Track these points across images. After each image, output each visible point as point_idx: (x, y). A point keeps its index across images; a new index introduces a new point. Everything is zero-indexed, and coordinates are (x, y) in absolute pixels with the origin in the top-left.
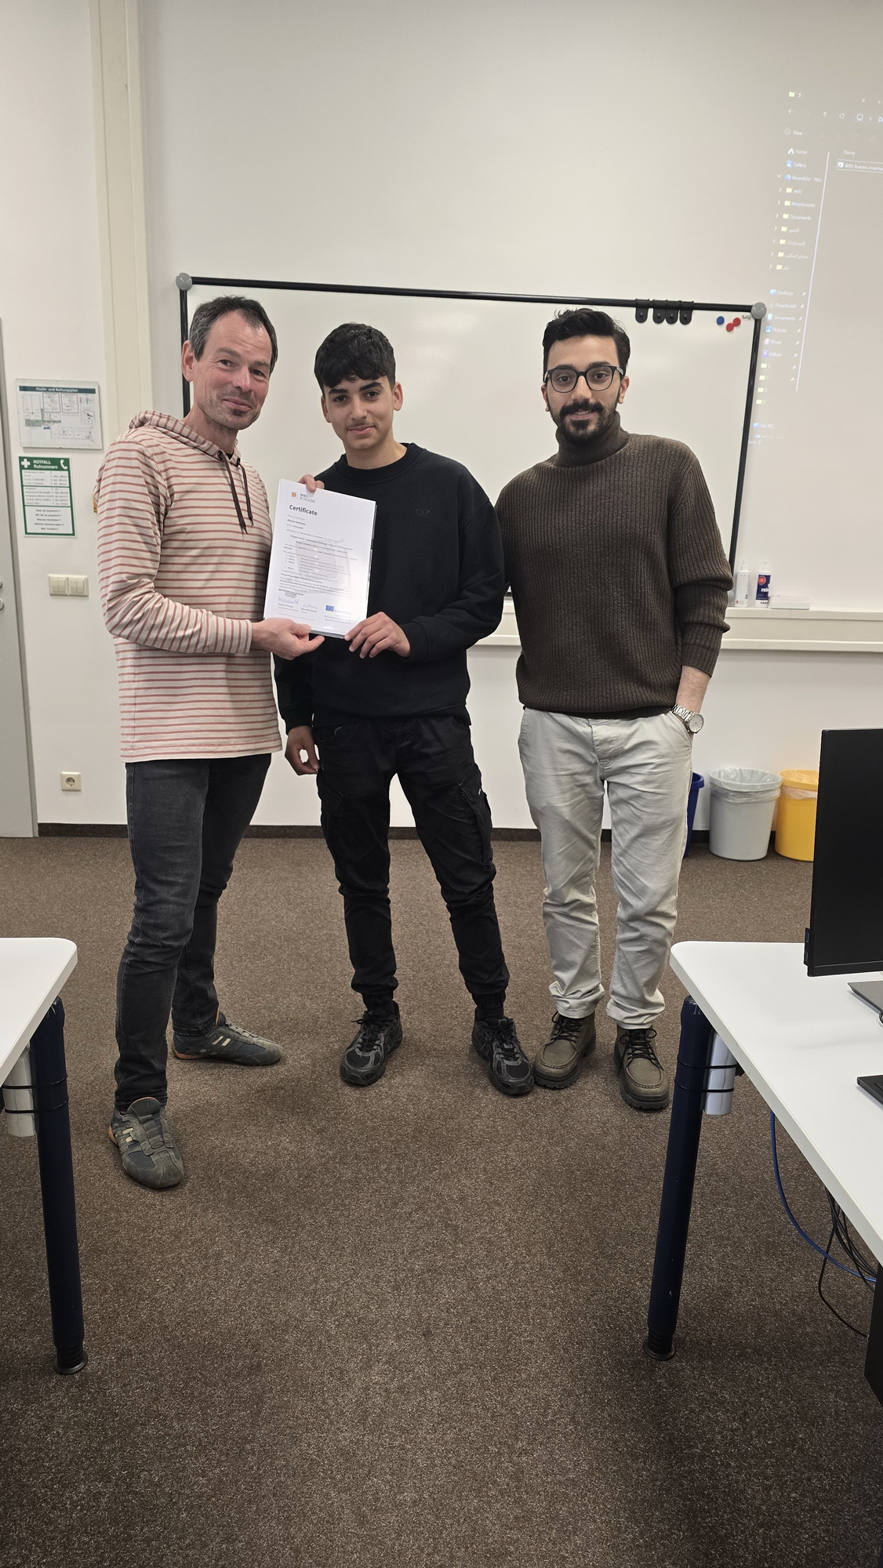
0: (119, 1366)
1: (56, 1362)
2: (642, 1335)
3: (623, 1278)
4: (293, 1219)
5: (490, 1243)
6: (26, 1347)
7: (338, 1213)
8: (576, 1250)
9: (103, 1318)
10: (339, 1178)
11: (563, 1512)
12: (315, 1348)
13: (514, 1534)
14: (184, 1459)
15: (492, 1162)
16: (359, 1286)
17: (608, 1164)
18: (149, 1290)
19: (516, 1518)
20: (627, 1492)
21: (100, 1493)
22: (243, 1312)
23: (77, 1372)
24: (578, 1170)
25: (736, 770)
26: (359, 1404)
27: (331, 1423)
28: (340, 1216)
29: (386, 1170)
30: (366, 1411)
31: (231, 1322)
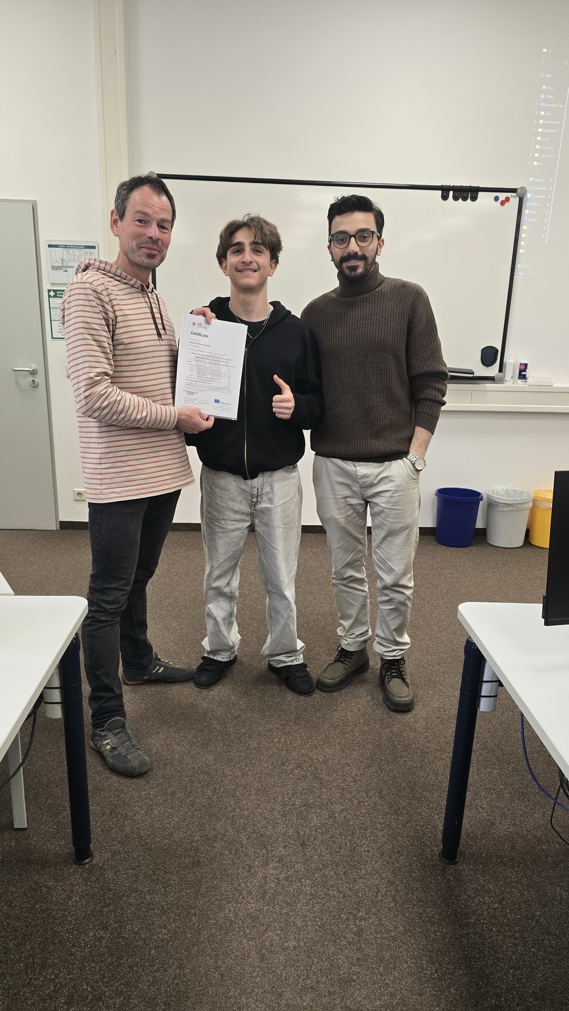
0: (113, 861)
1: (74, 857)
2: (438, 848)
3: (426, 813)
4: (220, 772)
5: (343, 789)
6: (56, 847)
7: (248, 768)
8: (397, 794)
9: (102, 831)
10: (248, 747)
11: (387, 955)
12: (233, 852)
13: (356, 969)
14: (153, 918)
15: (344, 738)
16: (260, 814)
17: (418, 741)
18: (130, 814)
19: (358, 959)
20: (427, 945)
21: (102, 937)
22: (189, 829)
23: (87, 864)
24: (399, 745)
25: (504, 490)
26: (261, 887)
27: (243, 898)
28: (249, 770)
29: (277, 742)
30: (265, 892)
31: (181, 835)
